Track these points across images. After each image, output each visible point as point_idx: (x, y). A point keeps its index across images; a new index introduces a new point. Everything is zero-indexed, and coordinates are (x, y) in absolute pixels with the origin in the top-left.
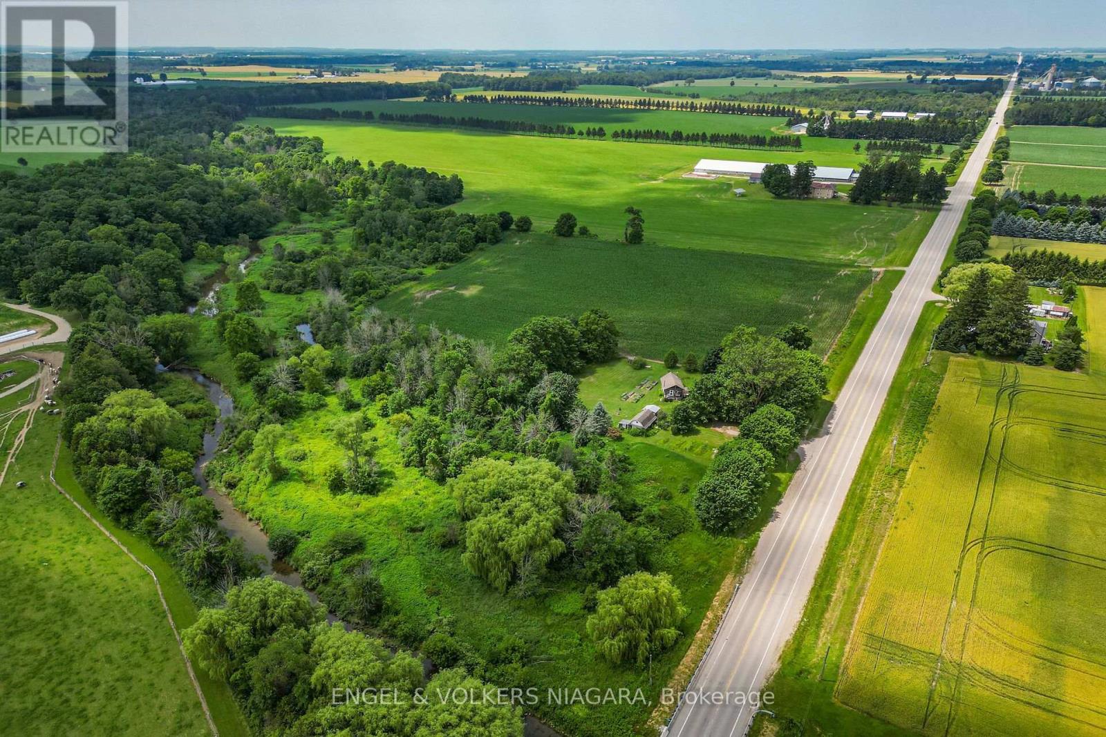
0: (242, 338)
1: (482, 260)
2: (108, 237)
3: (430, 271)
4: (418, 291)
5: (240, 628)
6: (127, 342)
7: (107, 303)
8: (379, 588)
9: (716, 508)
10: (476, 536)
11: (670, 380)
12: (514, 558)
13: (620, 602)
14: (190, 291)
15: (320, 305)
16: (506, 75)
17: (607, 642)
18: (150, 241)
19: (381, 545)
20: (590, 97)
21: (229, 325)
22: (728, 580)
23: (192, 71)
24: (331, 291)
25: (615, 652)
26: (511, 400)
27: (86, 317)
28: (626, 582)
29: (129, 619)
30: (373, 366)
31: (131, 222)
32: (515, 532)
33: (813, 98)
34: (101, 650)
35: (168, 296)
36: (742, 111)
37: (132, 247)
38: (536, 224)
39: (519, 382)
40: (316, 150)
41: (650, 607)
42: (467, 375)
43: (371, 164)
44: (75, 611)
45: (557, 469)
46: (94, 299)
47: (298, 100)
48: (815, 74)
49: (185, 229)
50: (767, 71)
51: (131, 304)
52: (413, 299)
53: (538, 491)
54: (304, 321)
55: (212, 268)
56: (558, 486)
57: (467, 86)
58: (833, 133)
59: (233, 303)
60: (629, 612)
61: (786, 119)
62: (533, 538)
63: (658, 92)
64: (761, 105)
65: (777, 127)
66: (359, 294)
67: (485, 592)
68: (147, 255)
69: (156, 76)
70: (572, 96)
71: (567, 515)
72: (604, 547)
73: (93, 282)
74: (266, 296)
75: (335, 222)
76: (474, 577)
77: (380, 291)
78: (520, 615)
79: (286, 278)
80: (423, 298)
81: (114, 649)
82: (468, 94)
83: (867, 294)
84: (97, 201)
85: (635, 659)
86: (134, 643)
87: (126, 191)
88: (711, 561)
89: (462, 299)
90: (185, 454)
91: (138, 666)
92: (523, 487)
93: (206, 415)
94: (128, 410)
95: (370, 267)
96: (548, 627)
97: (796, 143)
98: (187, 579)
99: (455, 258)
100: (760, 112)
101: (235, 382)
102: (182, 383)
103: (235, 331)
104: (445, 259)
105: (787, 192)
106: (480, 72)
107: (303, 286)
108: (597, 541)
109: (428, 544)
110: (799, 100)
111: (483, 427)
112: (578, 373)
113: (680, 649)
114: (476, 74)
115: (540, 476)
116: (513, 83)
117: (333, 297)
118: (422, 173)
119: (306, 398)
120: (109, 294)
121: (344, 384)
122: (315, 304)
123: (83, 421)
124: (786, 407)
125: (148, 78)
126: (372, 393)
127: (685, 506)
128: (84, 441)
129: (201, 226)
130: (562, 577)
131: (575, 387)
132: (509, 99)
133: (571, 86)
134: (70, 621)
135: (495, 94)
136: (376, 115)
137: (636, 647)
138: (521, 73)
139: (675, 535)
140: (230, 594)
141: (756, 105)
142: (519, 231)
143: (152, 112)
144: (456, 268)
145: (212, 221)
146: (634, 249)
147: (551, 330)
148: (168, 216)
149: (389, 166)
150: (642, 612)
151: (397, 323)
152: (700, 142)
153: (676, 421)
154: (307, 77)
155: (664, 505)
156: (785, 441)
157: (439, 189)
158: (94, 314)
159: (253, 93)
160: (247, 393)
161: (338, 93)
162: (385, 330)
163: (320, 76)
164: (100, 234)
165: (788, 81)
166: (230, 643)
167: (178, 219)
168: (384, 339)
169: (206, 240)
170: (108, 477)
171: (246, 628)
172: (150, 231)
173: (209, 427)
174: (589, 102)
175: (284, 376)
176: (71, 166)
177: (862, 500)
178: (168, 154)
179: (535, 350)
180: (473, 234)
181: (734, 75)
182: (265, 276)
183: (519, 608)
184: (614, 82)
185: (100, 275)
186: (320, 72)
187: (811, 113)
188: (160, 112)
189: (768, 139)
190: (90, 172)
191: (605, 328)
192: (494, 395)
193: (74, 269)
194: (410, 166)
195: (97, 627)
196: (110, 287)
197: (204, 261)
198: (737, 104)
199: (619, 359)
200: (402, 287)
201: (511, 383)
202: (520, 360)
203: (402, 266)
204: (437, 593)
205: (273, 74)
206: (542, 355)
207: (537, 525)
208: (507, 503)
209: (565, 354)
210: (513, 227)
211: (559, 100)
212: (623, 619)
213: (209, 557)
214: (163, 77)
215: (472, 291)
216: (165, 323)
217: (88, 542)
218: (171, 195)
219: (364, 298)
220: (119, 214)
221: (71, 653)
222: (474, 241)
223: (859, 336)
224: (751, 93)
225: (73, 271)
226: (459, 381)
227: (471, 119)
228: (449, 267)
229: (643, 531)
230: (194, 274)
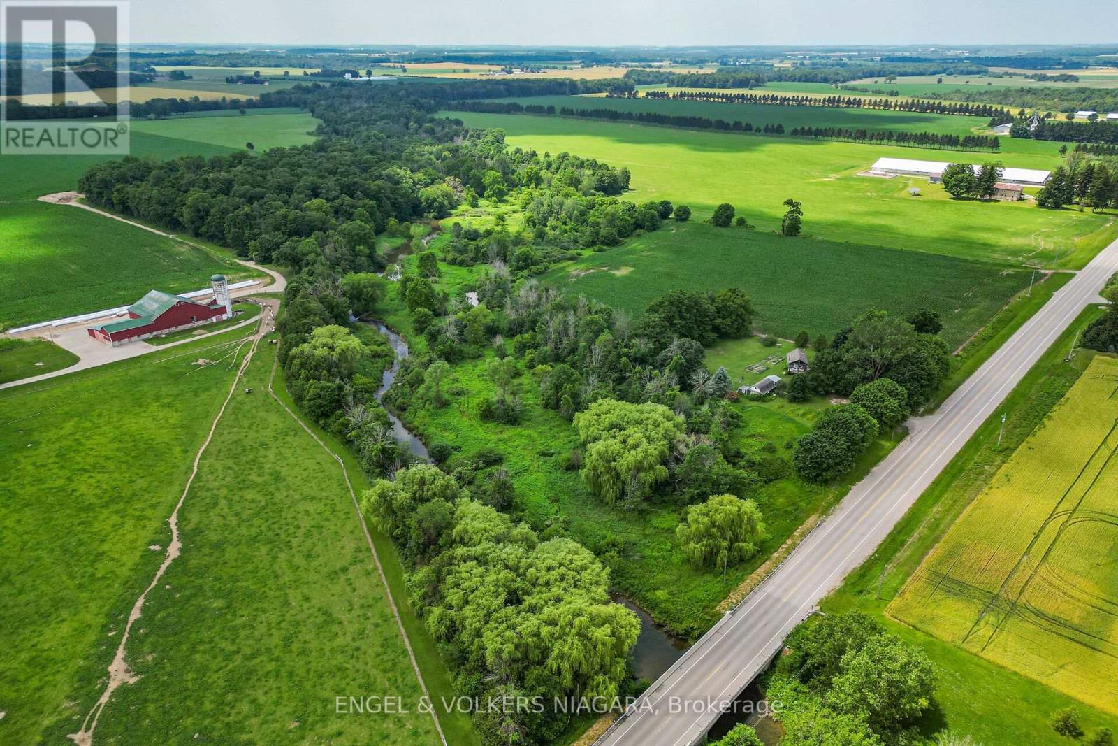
0: (420, 296)
1: (636, 244)
2: (318, 209)
3: (587, 253)
4: (573, 269)
5: (403, 494)
6: (329, 292)
7: (315, 262)
8: (510, 488)
9: (811, 458)
10: (594, 456)
11: (795, 355)
12: (623, 476)
13: (707, 515)
14: (379, 258)
15: (487, 275)
16: (693, 71)
17: (692, 545)
18: (351, 215)
19: (516, 463)
20: (775, 94)
21: (410, 285)
22: (813, 518)
23: (394, 67)
24: (497, 264)
25: (698, 555)
26: (641, 360)
27: (299, 272)
28: (714, 500)
29: (322, 489)
30: (526, 327)
31: (338, 197)
32: (626, 455)
33: (1028, 98)
34: (302, 506)
35: (363, 260)
36: (942, 109)
37: (337, 219)
38: (694, 215)
39: (651, 345)
40: (498, 142)
41: (733, 521)
42: (605, 337)
43: (547, 155)
44: (284, 479)
45: (671, 413)
46: (305, 258)
47: (488, 95)
48: (1039, 72)
49: (379, 206)
50: (983, 68)
51: (334, 264)
52: (568, 277)
53: (650, 427)
54: (472, 289)
55: (399, 241)
56: (669, 425)
57: (650, 83)
58: (1039, 135)
59: (414, 271)
60: (713, 524)
61: (989, 119)
62: (641, 462)
63: (853, 89)
64: (965, 104)
65: (978, 127)
66: (521, 269)
67: (597, 505)
68: (347, 226)
69: (362, 72)
70: (758, 92)
71: (672, 448)
72: (701, 475)
73: (305, 244)
74: (442, 267)
75: (508, 207)
76: (589, 494)
77: (541, 267)
78: (623, 524)
79: (461, 252)
80: (577, 276)
81: (311, 507)
82: (652, 90)
83: (1026, 293)
84: (311, 179)
85: (715, 564)
86: (326, 505)
87: (333, 172)
88: (801, 504)
89: (613, 276)
90: (370, 380)
91: (327, 520)
92: (639, 422)
93: (386, 355)
94: (330, 341)
95: (534, 247)
96: (645, 536)
97: (994, 143)
98: (366, 467)
99: (612, 242)
100: (963, 111)
101: (411, 331)
102: (369, 329)
103: (413, 290)
104: (603, 243)
105: (967, 192)
106: (666, 67)
107: (475, 260)
108: (696, 470)
109: (556, 466)
110: (1012, 100)
111: (614, 381)
112: (708, 345)
113: (755, 562)
114: (662, 70)
115: (655, 416)
116: (698, 80)
117: (498, 269)
118: (594, 165)
119: (468, 349)
120: (318, 255)
121: (499, 340)
122: (483, 275)
123: (297, 346)
124: (900, 383)
125: (355, 74)
126: (521, 349)
127: (786, 459)
128: (297, 362)
129: (393, 204)
130: (664, 501)
131: (700, 353)
132: (692, 95)
133: (759, 82)
134: (281, 485)
135: (677, 90)
136: (558, 109)
137: (717, 554)
138: (709, 70)
139: (771, 480)
140: (400, 472)
141: (959, 104)
142: (677, 220)
143: (357, 105)
144: (612, 251)
145: (402, 200)
146: (789, 240)
147: (686, 302)
148: (367, 195)
149: (563, 157)
150: (724, 525)
151: (550, 292)
152: (885, 141)
153: (793, 389)
154: (497, 73)
155: (766, 456)
156: (893, 411)
157: (607, 180)
158: (305, 270)
159: (448, 89)
160: (421, 342)
161: (524, 88)
162: (540, 297)
163: (510, 72)
164: (313, 207)
165: (1007, 78)
166: (395, 505)
167: (374, 197)
168: (538, 305)
169: (396, 217)
170: (312, 387)
171: (409, 495)
172: (352, 207)
173: (388, 366)
174: (774, 98)
175: (452, 328)
176: (290, 149)
177: (961, 470)
178: (370, 142)
179: (670, 319)
180: (633, 221)
181: (943, 72)
182: (443, 250)
183: (624, 519)
184: (807, 79)
185: (311, 239)
186: (511, 68)
187: (1022, 113)
188: (365, 105)
189: (961, 139)
190: (306, 155)
191: (741, 306)
192: (627, 355)
193: (290, 234)
194: (583, 157)
195: (299, 492)
196: (319, 249)
197: (393, 235)
198: (937, 102)
199: (751, 336)
200: (561, 265)
201: (642, 346)
202: (653, 327)
203: (563, 247)
204: (557, 501)
205: (467, 71)
206: (675, 324)
207: (646, 452)
208: (623, 432)
209: (698, 327)
210: (672, 216)
211: (743, 97)
212: (707, 529)
213: (384, 451)
214: (369, 73)
215: (623, 272)
216: (361, 280)
217: (295, 435)
218: (371, 176)
219: (525, 272)
220: (329, 190)
221: (281, 505)
222: (632, 227)
223: (1004, 331)
224: (958, 91)
225: (290, 236)
226: (597, 342)
227: (649, 115)
228: (604, 250)
229: (744, 473)
230: (384, 246)
